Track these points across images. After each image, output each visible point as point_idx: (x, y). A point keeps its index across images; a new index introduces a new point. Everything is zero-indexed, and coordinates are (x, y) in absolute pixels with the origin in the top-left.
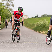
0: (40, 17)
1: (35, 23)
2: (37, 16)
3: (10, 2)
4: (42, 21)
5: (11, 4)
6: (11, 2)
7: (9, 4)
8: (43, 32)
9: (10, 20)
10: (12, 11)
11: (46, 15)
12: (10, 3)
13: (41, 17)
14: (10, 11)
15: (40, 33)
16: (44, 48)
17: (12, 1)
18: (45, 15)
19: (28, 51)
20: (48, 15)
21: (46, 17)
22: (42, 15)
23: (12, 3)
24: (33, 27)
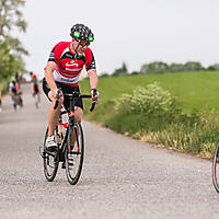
0: (135, 73)
1: (115, 100)
2: (124, 69)
3: (9, 12)
4: (144, 91)
5: (15, 18)
6: (13, 12)
7: (7, 18)
8: (149, 137)
9: (11, 85)
10: (18, 50)
11: (161, 64)
12: (10, 15)
13: (141, 73)
14: (9, 47)
15: (138, 139)
16: (155, 203)
17: (20, 9)
18: (157, 66)
19: (84, 214)
20: (169, 64)
21: (161, 73)
22: (144, 66)
23: (18, 13)
24: (108, 117)
